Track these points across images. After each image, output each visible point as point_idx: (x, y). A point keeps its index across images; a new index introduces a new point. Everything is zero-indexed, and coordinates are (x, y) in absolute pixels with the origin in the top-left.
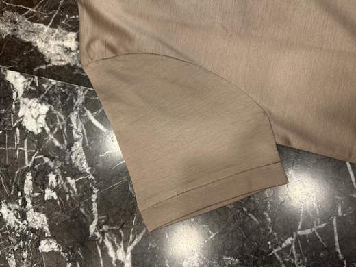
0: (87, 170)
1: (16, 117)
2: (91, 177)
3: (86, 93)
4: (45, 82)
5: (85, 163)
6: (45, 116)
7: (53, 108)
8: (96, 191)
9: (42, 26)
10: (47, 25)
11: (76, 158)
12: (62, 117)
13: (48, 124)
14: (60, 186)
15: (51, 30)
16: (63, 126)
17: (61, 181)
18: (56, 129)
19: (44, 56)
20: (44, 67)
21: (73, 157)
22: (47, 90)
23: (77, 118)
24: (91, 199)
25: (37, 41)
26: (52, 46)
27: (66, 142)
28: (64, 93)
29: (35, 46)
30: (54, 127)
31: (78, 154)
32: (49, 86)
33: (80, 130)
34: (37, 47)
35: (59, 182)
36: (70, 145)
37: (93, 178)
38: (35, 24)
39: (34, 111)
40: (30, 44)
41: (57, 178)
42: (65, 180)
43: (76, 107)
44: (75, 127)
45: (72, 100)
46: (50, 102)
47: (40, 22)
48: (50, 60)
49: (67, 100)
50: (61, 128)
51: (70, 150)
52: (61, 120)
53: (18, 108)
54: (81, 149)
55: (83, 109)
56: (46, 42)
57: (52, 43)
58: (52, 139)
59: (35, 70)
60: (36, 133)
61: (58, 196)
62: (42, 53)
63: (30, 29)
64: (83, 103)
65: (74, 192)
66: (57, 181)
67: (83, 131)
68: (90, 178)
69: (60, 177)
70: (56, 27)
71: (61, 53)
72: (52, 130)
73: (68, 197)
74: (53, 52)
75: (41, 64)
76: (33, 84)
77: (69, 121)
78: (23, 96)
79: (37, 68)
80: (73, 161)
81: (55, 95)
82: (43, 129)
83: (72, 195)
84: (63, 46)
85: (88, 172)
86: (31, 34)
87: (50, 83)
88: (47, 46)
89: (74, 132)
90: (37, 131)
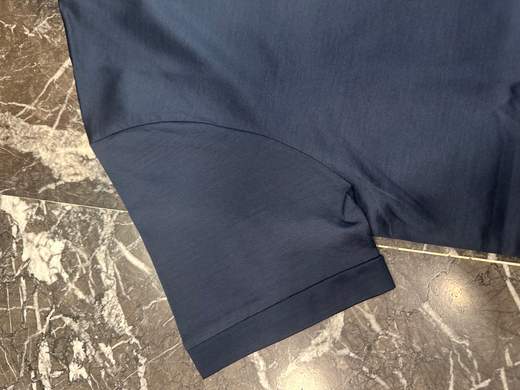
0: (128, 330)
1: (19, 262)
2: (134, 340)
3: (115, 217)
4: (55, 208)
5: (123, 320)
6: (60, 257)
7: (70, 244)
8: (143, 361)
9: (45, 127)
10: (52, 126)
11: (110, 314)
12: (85, 256)
13: (65, 268)
14: (90, 357)
15: (58, 133)
16: (86, 269)
17: (90, 350)
18: (78, 274)
19: (51, 170)
20: (52, 186)
21: (105, 314)
22: (59, 219)
23: (106, 255)
24: (136, 374)
25: (40, 150)
26: (62, 155)
27: (93, 291)
28: (85, 221)
29: (38, 157)
30: (75, 272)
31: (112, 308)
32: (61, 212)
33: (111, 272)
34: (40, 158)
35: (88, 352)
36: (100, 297)
37: (137, 342)
38: (34, 127)
39: (44, 251)
40: (30, 155)
41: (84, 347)
42: (97, 348)
43: (103, 240)
44: (105, 269)
45: (95, 230)
46: (65, 236)
47: (42, 123)
48: (60, 176)
49: (90, 230)
50: (85, 272)
51: (100, 303)
52: (83, 261)
53: (20, 249)
54: (115, 301)
55: (113, 242)
56: (53, 151)
57: (61, 151)
58: (73, 290)
59: (40, 192)
60: (49, 283)
61: (89, 373)
62: (47, 167)
63: (28, 135)
64: (112, 233)
65: (112, 366)
66: (85, 351)
67: (115, 274)
68: (132, 342)
69: (90, 344)
70: (65, 128)
71: (74, 164)
72: (71, 276)
73: (103, 373)
74: (64, 164)
75: (48, 183)
76: (39, 212)
77: (95, 261)
78: (27, 231)
79: (44, 189)
80: (106, 319)
81: (71, 225)
82: (58, 275)
83: (109, 371)
84: (76, 154)
85: (129, 334)
86: (31, 141)
87: (63, 208)
88: (54, 155)
89: (103, 276)
90: (51, 280)
